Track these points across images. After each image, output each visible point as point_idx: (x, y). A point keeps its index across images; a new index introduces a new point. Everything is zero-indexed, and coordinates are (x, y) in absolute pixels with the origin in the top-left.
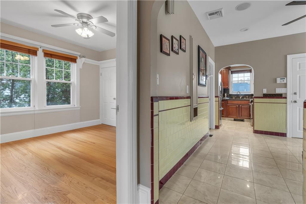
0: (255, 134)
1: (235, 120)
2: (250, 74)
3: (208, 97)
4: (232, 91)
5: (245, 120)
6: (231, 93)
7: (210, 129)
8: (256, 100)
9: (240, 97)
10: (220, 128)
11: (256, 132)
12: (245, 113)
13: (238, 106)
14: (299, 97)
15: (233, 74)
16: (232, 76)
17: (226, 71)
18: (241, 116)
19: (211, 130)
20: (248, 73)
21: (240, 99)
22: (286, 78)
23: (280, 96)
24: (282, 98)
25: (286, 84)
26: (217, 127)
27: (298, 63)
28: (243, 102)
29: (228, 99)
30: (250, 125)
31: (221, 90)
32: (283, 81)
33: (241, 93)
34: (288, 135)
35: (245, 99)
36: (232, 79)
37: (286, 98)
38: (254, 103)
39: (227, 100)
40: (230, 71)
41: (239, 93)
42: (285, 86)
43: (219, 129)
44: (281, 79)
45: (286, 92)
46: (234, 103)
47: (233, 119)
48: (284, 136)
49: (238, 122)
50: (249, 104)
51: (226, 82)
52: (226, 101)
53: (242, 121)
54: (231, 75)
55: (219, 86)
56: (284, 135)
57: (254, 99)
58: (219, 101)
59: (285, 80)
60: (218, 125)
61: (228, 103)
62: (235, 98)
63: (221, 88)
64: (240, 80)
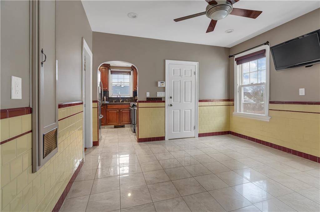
0: (140, 143)
1: (115, 127)
2: (130, 76)
3: (82, 103)
4: (112, 94)
5: (126, 125)
6: (110, 96)
7: (85, 149)
8: (140, 105)
9: (120, 101)
10: (100, 143)
11: (140, 140)
12: (125, 118)
13: (119, 111)
14: (174, 101)
15: (113, 75)
16: (112, 77)
17: (105, 69)
18: (122, 122)
19: (87, 150)
20: (127, 74)
21: (121, 103)
22: (164, 82)
23: (160, 100)
24: (161, 102)
25: (164, 88)
26: (96, 144)
27: (173, 69)
28: (124, 106)
29: (108, 103)
30: (132, 130)
31: (100, 92)
32: (163, 85)
33: (121, 97)
34: (166, 138)
35: (125, 103)
36: (112, 80)
37: (164, 102)
38: (139, 108)
39: (106, 104)
40: (110, 71)
41: (119, 96)
42: (164, 89)
43: (98, 145)
44: (161, 83)
45: (164, 96)
46: (115, 108)
47: (113, 126)
48: (163, 140)
49: (119, 129)
50: (129, 108)
51: (105, 82)
52: (106, 106)
53: (123, 126)
54: (111, 75)
55: (99, 87)
56: (163, 138)
57: (139, 103)
58: (98, 108)
59: (164, 84)
60: (97, 141)
61: (108, 108)
62: (115, 102)
63: (100, 90)
64: (120, 82)
